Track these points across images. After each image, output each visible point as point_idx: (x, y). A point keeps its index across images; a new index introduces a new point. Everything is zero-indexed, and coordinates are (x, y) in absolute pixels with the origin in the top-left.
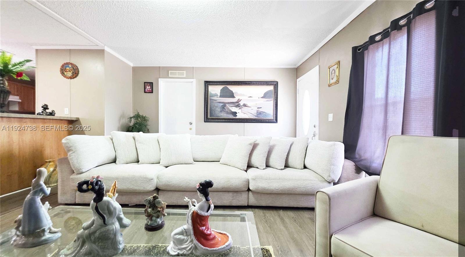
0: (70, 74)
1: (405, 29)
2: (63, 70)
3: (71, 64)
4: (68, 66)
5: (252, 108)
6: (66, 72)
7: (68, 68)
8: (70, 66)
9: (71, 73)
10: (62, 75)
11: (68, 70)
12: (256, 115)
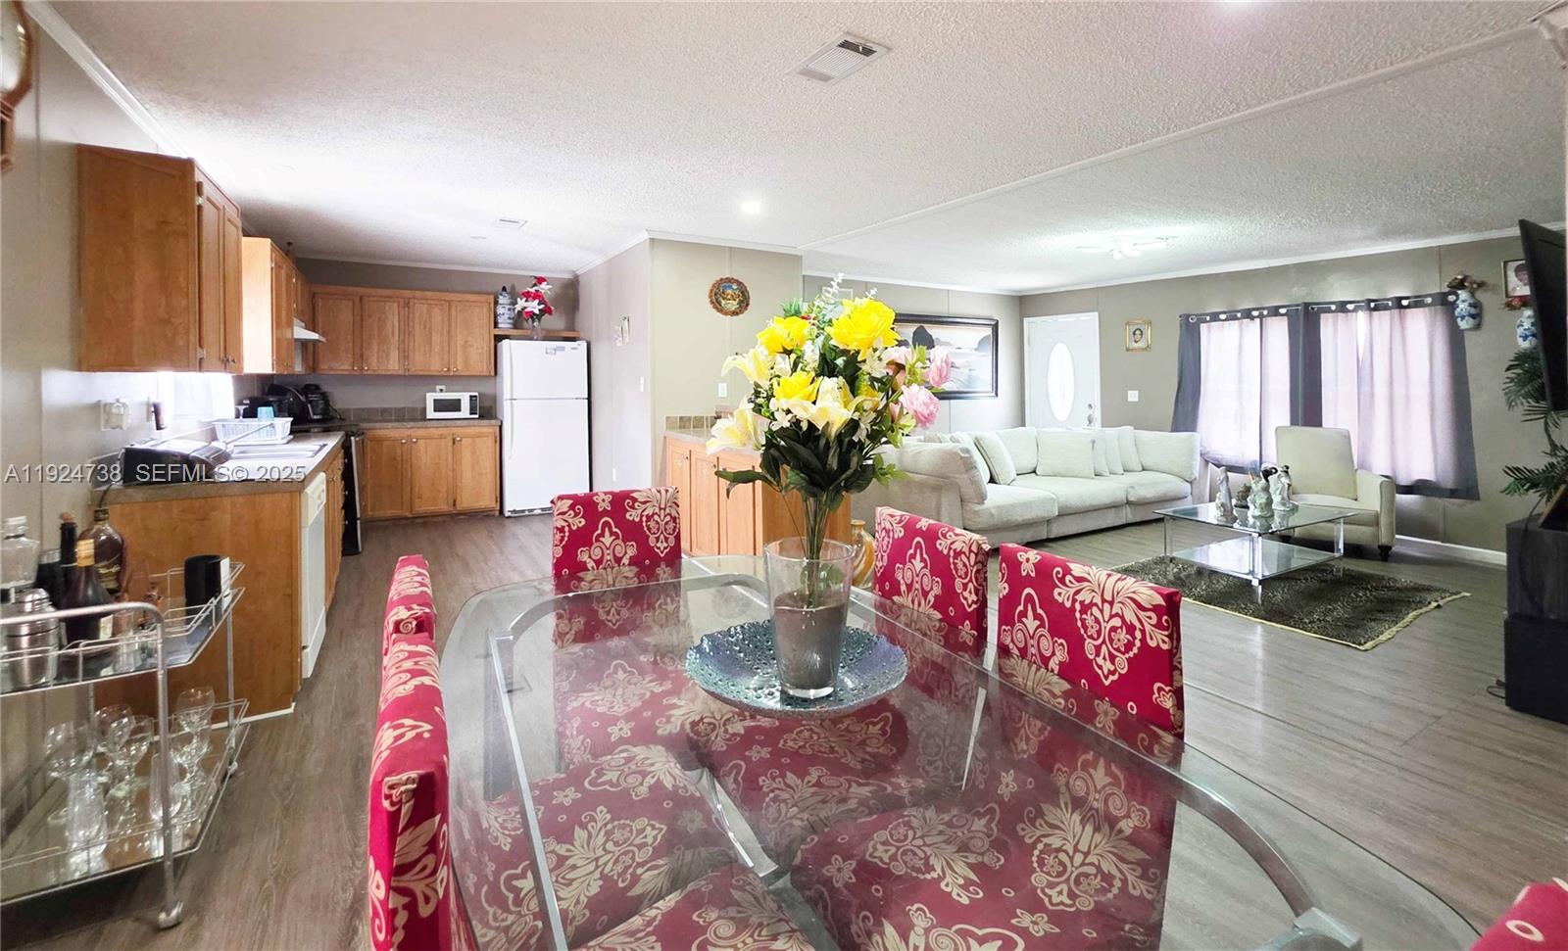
0: (733, 305)
1: (1258, 321)
2: (717, 296)
3: (739, 283)
4: (731, 287)
5: (962, 370)
6: (724, 299)
7: (729, 291)
8: (735, 286)
9: (735, 303)
10: (717, 308)
11: (729, 297)
12: (966, 383)
